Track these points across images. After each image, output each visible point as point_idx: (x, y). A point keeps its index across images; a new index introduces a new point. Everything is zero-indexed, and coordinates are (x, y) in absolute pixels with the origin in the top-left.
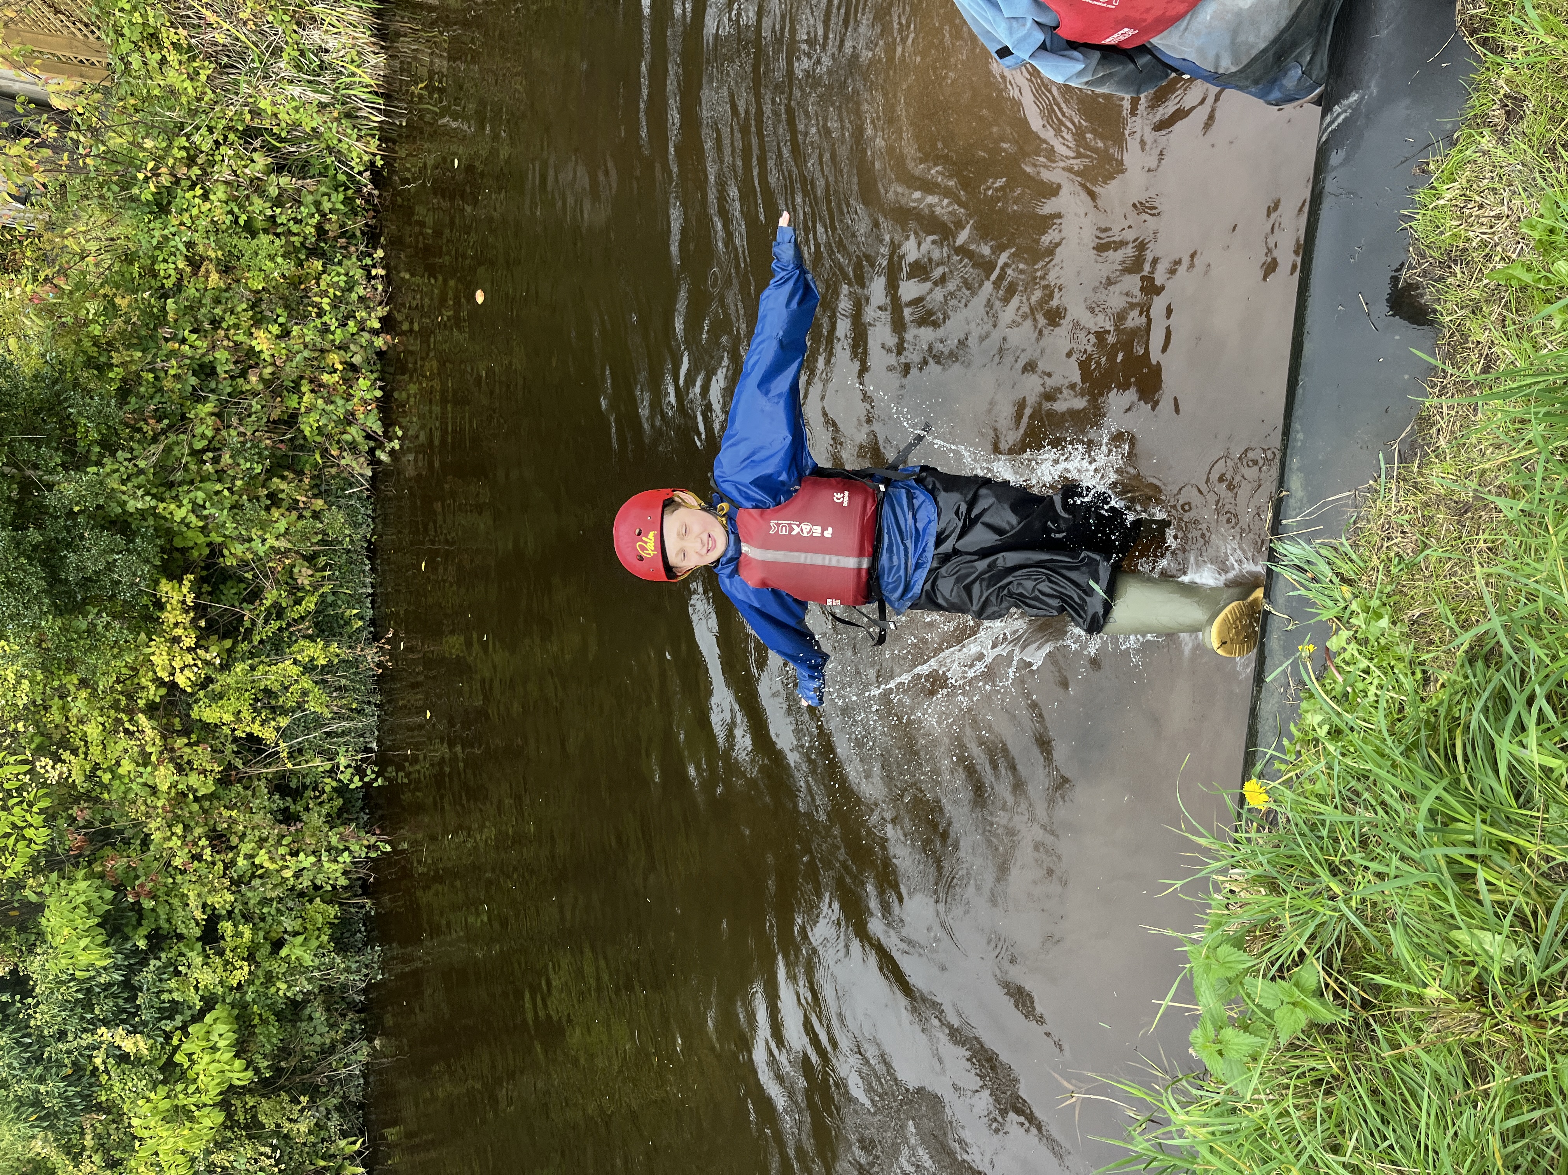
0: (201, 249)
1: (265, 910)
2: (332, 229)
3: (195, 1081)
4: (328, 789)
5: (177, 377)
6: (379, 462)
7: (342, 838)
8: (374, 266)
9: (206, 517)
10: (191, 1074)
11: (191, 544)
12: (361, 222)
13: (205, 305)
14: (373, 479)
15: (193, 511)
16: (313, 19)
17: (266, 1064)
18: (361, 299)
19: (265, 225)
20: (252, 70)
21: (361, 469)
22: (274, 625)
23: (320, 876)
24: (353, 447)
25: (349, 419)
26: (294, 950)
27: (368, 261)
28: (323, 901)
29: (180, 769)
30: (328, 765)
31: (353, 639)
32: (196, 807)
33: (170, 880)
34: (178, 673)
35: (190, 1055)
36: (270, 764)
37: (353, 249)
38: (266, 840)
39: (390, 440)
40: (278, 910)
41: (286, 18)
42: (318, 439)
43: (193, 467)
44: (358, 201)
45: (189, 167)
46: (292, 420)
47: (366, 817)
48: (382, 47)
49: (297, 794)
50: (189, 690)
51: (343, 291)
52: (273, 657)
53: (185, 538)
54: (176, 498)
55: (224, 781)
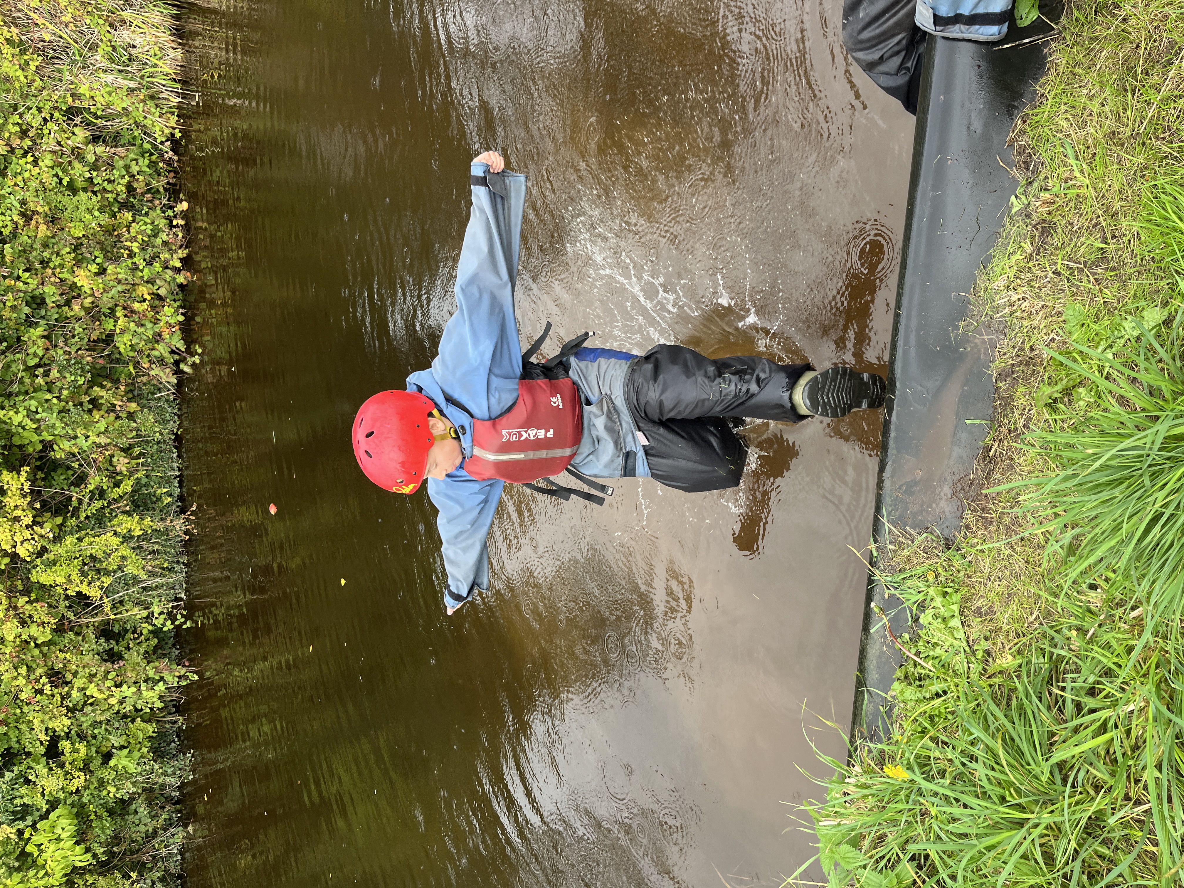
0: (31, 205)
1: (96, 731)
2: (140, 186)
3: (44, 867)
4: (145, 632)
5: (14, 308)
6: (183, 372)
7: (157, 670)
8: (175, 217)
9: (38, 421)
10: (40, 861)
11: (27, 442)
12: (163, 181)
13: (36, 249)
14: (179, 386)
15: (28, 416)
16: (123, 22)
17: (102, 850)
18: (165, 243)
19: (84, 184)
20: (74, 62)
21: (168, 378)
22: (98, 504)
23: (140, 701)
24: (161, 361)
25: (158, 338)
26: (120, 760)
27: (170, 213)
28: (143, 721)
29: (23, 623)
30: (145, 613)
31: (164, 511)
32: (36, 652)
33: (18, 711)
34: (18, 546)
35: (39, 846)
36: (96, 614)
37: (157, 202)
38: (95, 675)
39: (192, 355)
40: (106, 730)
41: (101, 22)
42: (131, 354)
43: (27, 381)
44: (161, 165)
45: (22, 139)
46: (109, 339)
47: (177, 652)
48: (180, 44)
49: (118, 637)
50: (28, 559)
51: (149, 237)
52: (97, 530)
53: (21, 437)
54: (14, 406)
55: (59, 630)
